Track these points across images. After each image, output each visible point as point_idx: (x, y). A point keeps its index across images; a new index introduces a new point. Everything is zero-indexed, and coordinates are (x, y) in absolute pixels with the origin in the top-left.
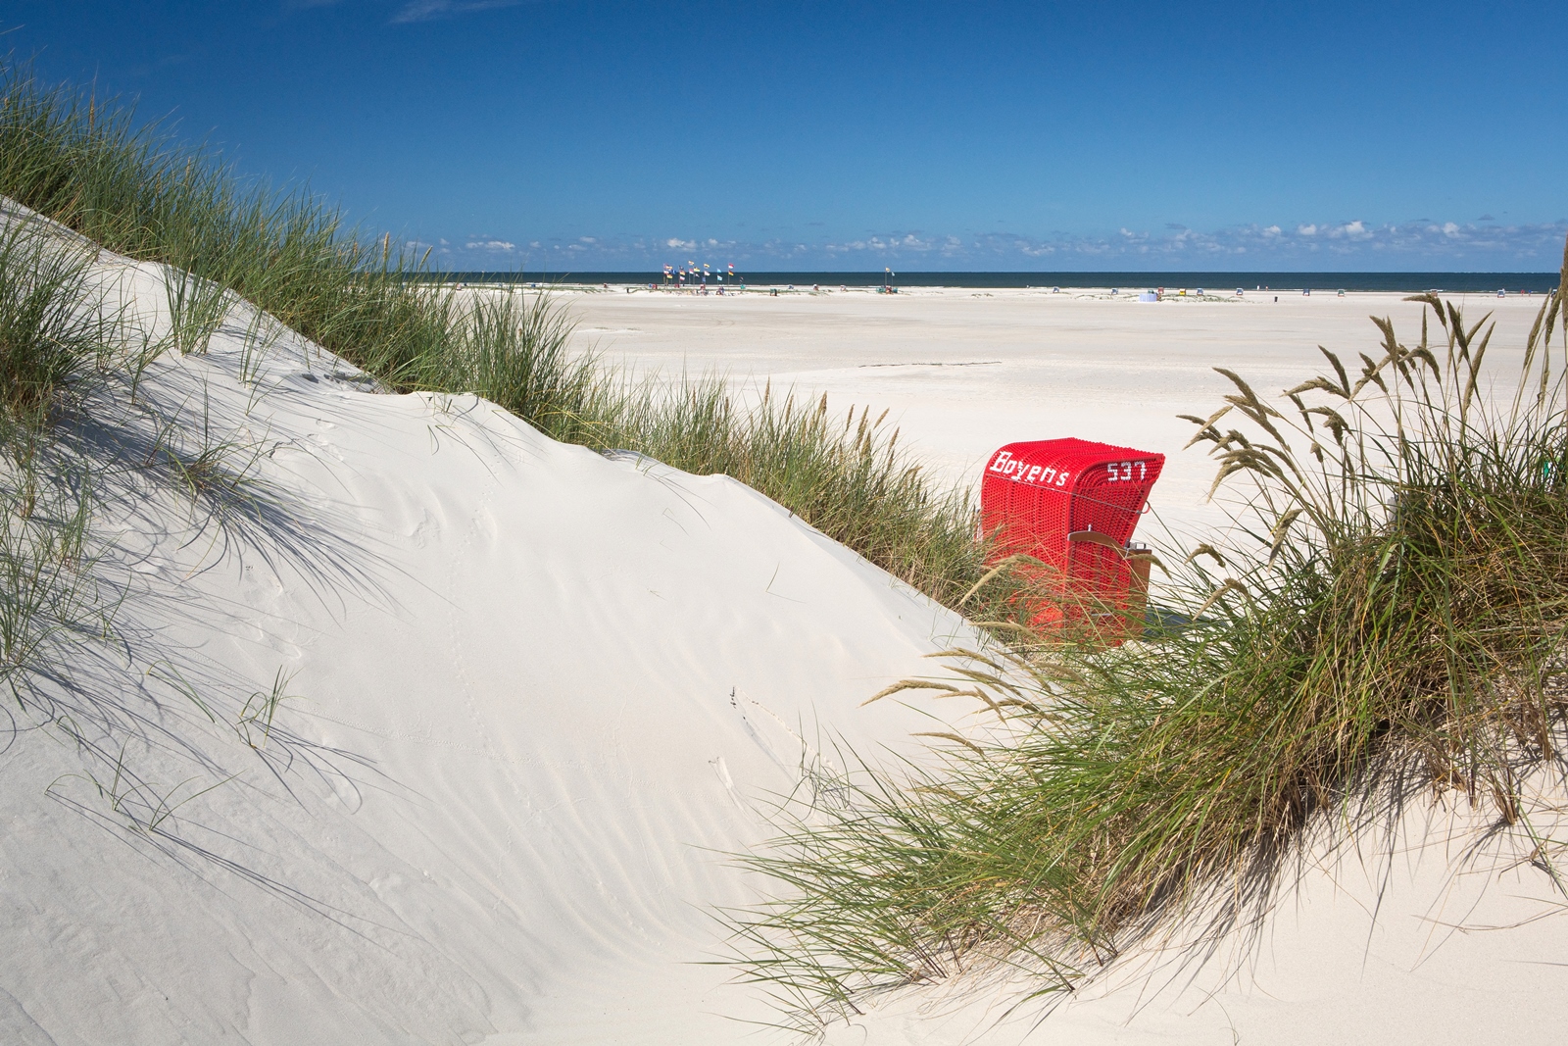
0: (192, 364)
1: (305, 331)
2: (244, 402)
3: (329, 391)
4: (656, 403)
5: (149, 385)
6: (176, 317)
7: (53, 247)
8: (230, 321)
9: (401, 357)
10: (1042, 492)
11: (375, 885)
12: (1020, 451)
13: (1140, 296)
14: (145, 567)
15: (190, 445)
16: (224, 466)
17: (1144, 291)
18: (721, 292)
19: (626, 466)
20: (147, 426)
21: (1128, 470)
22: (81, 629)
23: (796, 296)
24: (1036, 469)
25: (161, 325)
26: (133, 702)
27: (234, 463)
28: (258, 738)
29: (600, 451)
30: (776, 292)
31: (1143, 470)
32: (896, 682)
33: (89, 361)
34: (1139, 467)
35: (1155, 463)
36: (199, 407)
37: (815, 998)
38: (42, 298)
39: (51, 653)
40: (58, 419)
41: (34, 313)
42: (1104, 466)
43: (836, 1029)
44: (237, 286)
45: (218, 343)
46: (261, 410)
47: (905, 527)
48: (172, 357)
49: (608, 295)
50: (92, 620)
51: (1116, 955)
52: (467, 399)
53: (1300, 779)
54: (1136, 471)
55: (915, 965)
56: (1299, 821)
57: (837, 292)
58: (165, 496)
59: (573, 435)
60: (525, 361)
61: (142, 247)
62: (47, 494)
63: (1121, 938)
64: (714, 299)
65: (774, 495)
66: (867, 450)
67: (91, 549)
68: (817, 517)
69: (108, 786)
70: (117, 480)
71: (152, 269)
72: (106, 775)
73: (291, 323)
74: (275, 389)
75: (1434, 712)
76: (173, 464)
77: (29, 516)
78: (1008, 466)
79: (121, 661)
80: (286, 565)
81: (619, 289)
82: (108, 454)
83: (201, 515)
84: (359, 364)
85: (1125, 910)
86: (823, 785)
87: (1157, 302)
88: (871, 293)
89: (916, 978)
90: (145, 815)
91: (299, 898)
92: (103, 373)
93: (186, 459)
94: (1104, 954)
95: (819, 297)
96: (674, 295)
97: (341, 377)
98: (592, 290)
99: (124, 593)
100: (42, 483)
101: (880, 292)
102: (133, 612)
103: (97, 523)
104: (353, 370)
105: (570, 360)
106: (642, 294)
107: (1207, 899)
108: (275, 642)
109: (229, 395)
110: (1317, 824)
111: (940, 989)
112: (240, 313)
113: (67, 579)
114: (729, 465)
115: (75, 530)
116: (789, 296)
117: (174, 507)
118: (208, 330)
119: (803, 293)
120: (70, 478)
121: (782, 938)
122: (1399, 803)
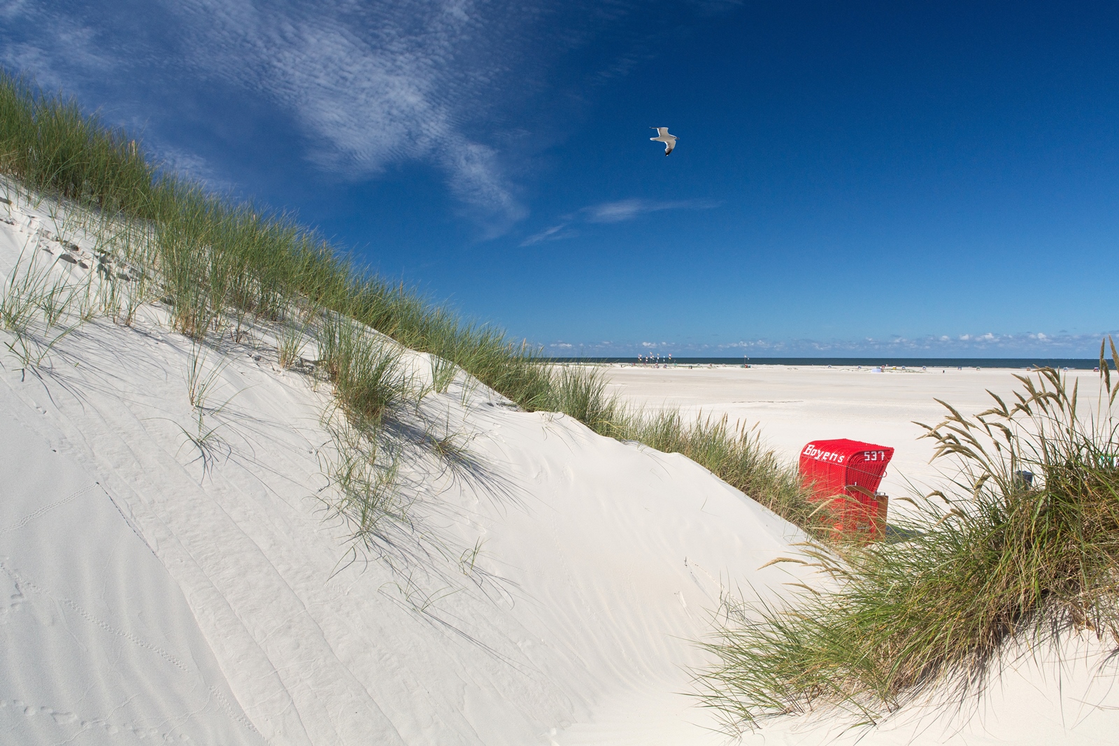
0: (441, 397)
1: (489, 383)
2: (462, 415)
3: (498, 410)
4: (645, 419)
5: (423, 407)
6: (435, 376)
7: (388, 347)
8: (456, 379)
9: (529, 396)
10: (830, 466)
11: (520, 644)
12: (819, 445)
13: (873, 370)
14: (419, 489)
15: (439, 434)
16: (454, 443)
17: (876, 367)
18: (665, 367)
19: (633, 447)
20: (422, 425)
21: (875, 456)
22: (393, 516)
23: (701, 369)
24: (827, 454)
25: (428, 380)
26: (414, 551)
27: (457, 443)
28: (468, 570)
29: (620, 440)
30: (692, 367)
31: (883, 456)
32: (775, 558)
33: (398, 395)
34: (881, 454)
35: (889, 452)
36: (443, 417)
37: (736, 718)
38: (382, 368)
39: (380, 526)
40: (385, 421)
41: (378, 376)
42: (863, 453)
44: (459, 364)
45: (452, 388)
46: (469, 419)
47: (767, 481)
48: (432, 394)
49: (613, 368)
50: (397, 512)
51: (898, 708)
52: (560, 414)
53: (995, 619)
54: (879, 456)
55: (787, 705)
56: (998, 641)
57: (721, 367)
58: (429, 456)
59: (607, 432)
60: (586, 398)
61: (420, 347)
62: (381, 455)
63: (901, 698)
64: (661, 369)
65: (702, 463)
66: (746, 443)
67: (398, 480)
68: (723, 474)
69: (404, 589)
70: (410, 449)
71: (425, 356)
72: (403, 585)
73: (482, 380)
74: (476, 409)
75: (1073, 586)
76: (433, 443)
77: (373, 465)
78: (812, 452)
79: (409, 532)
80: (480, 490)
81: (617, 366)
82: (405, 437)
83: (444, 466)
84: (510, 398)
85: (902, 683)
86: (731, 610)
87: (881, 373)
88: (738, 368)
89: (788, 711)
90: (420, 604)
91: (486, 647)
92: (404, 401)
93: (438, 440)
94: (892, 706)
95: (712, 369)
96: (643, 368)
97: (504, 404)
98: (605, 366)
99: (412, 501)
100: (378, 449)
101: (742, 367)
102: (415, 510)
103: (405, 469)
104: (508, 401)
105: (606, 398)
106: (628, 368)
107: (949, 680)
108: (475, 525)
109: (457, 411)
110: (1008, 642)
111: (801, 719)
112: (461, 375)
113: (388, 493)
114: (679, 448)
115: (391, 470)
116: (698, 369)
117: (433, 462)
118: (449, 382)
119: (704, 368)
120: (388, 448)
121: (719, 684)
122: (1056, 634)
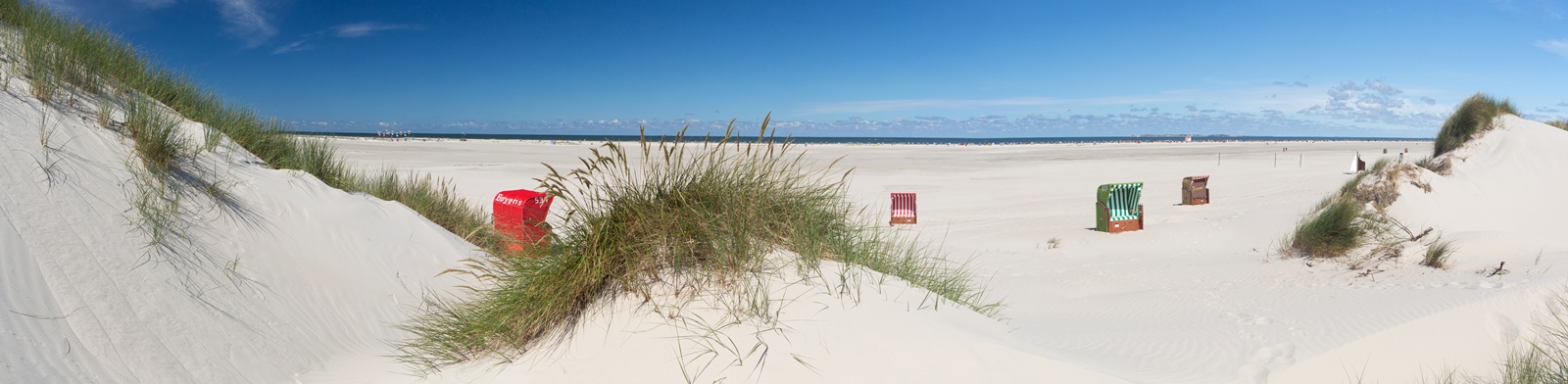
0: (211, 155)
1: (246, 147)
2: (227, 168)
3: (253, 167)
4: (368, 175)
5: (197, 160)
6: (207, 140)
7: (171, 116)
8: (222, 143)
9: (276, 158)
10: (513, 207)
11: (270, 324)
12: (506, 194)
13: (548, 143)
14: (195, 217)
15: (210, 180)
16: (220, 188)
19: (359, 197)
20: (197, 173)
21: (541, 200)
22: (177, 234)
24: (511, 200)
25: (202, 142)
26: (192, 259)
27: (223, 187)
28: (230, 275)
29: (347, 191)
31: (547, 200)
33: (180, 151)
36: (213, 169)
37: (423, 367)
38: (168, 131)
39: (167, 240)
40: (171, 168)
41: (165, 136)
42: (534, 199)
43: (431, 376)
44: (225, 131)
45: (219, 149)
46: (232, 171)
47: (460, 219)
48: (205, 152)
50: (180, 232)
51: (525, 351)
52: (302, 172)
53: (583, 293)
54: (543, 200)
55: (460, 357)
56: (583, 307)
57: (446, 140)
58: (202, 195)
59: (338, 186)
60: (322, 160)
61: (196, 118)
62: (167, 191)
63: (527, 346)
65: (414, 208)
66: (446, 193)
67: (180, 210)
68: (429, 217)
69: (184, 283)
70: (188, 189)
71: (200, 125)
72: (184, 280)
73: (241, 144)
74: (236, 165)
75: (623, 270)
76: (204, 186)
77: (162, 198)
78: (501, 199)
79: (188, 246)
80: (239, 222)
81: (363, 139)
82: (185, 181)
83: (213, 203)
84: (263, 159)
85: (528, 338)
86: (430, 304)
87: (554, 145)
88: (458, 141)
89: (459, 361)
90: (196, 293)
91: (244, 324)
92: (184, 156)
93: (209, 185)
94: (521, 351)
95: (439, 142)
97: (257, 163)
99: (190, 225)
100: (166, 188)
102: (191, 231)
103: (182, 202)
104: (261, 161)
105: (336, 161)
106: (370, 140)
107: (555, 333)
108: (236, 245)
109: (222, 166)
110: (590, 306)
111: (467, 364)
112: (225, 140)
113: (173, 218)
114: (398, 198)
115: (175, 203)
116: (429, 141)
117: (205, 199)
118: (216, 145)
119: (434, 141)
120: (173, 187)
121: (411, 350)
122: (614, 298)
